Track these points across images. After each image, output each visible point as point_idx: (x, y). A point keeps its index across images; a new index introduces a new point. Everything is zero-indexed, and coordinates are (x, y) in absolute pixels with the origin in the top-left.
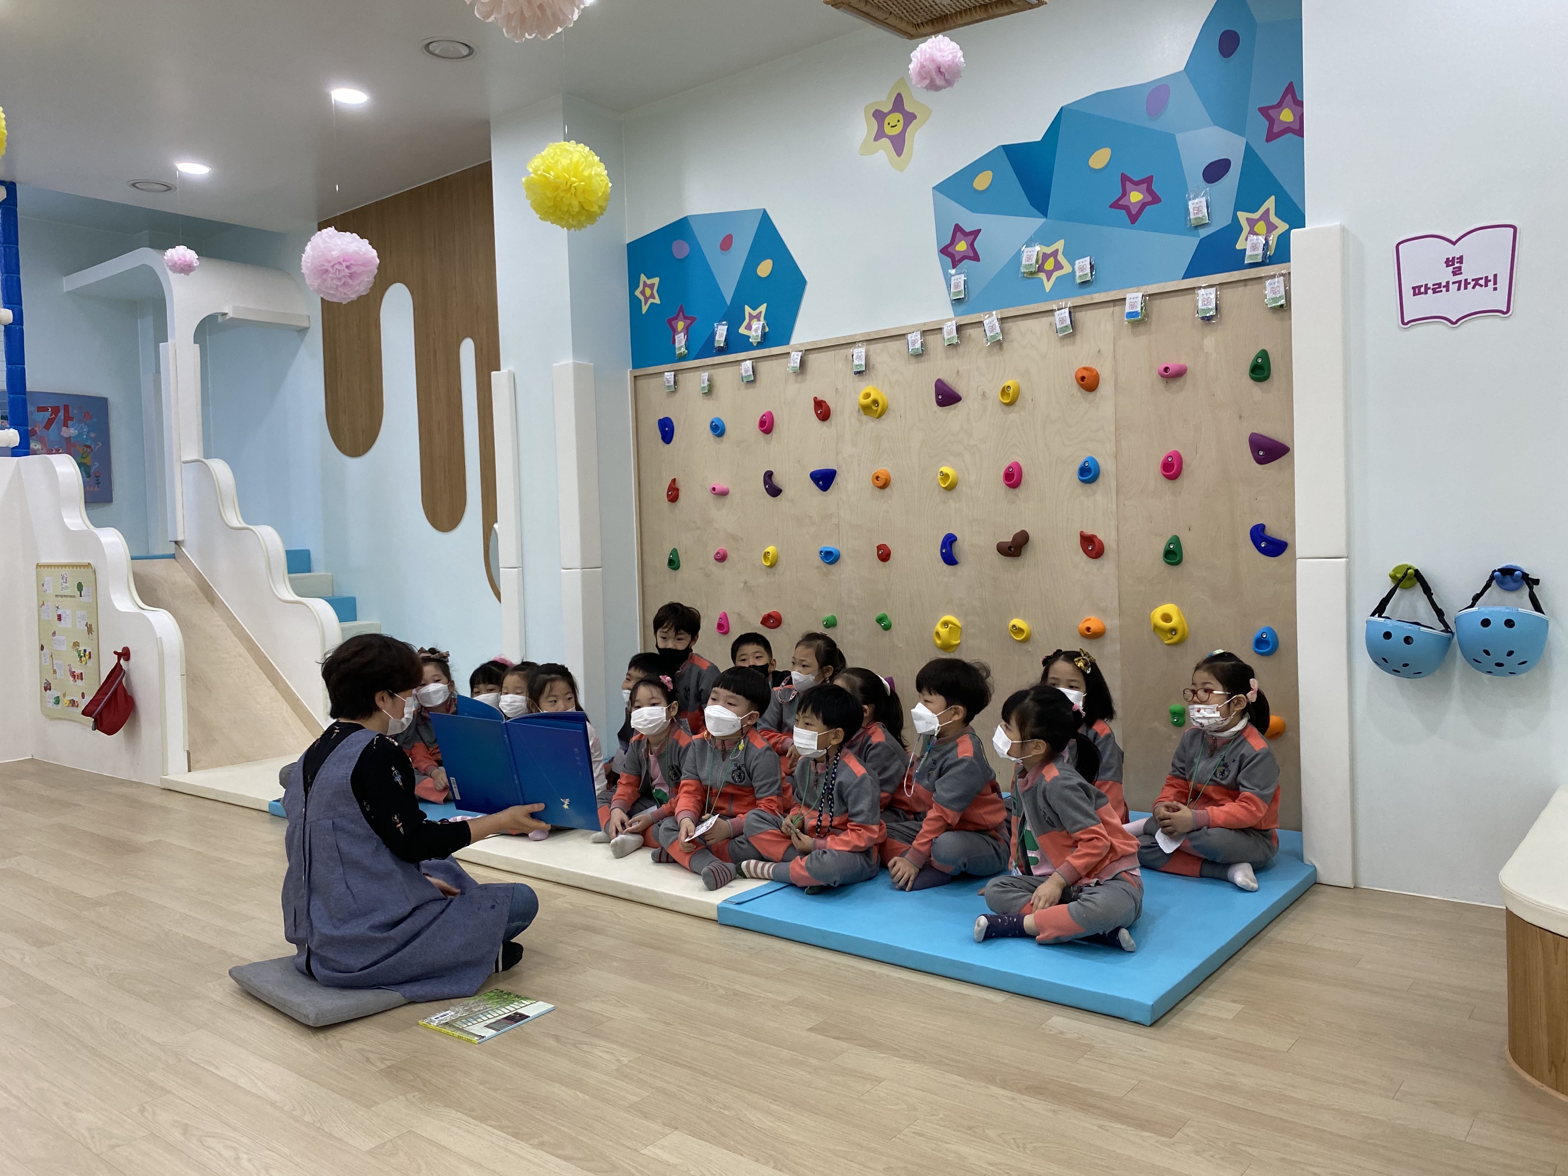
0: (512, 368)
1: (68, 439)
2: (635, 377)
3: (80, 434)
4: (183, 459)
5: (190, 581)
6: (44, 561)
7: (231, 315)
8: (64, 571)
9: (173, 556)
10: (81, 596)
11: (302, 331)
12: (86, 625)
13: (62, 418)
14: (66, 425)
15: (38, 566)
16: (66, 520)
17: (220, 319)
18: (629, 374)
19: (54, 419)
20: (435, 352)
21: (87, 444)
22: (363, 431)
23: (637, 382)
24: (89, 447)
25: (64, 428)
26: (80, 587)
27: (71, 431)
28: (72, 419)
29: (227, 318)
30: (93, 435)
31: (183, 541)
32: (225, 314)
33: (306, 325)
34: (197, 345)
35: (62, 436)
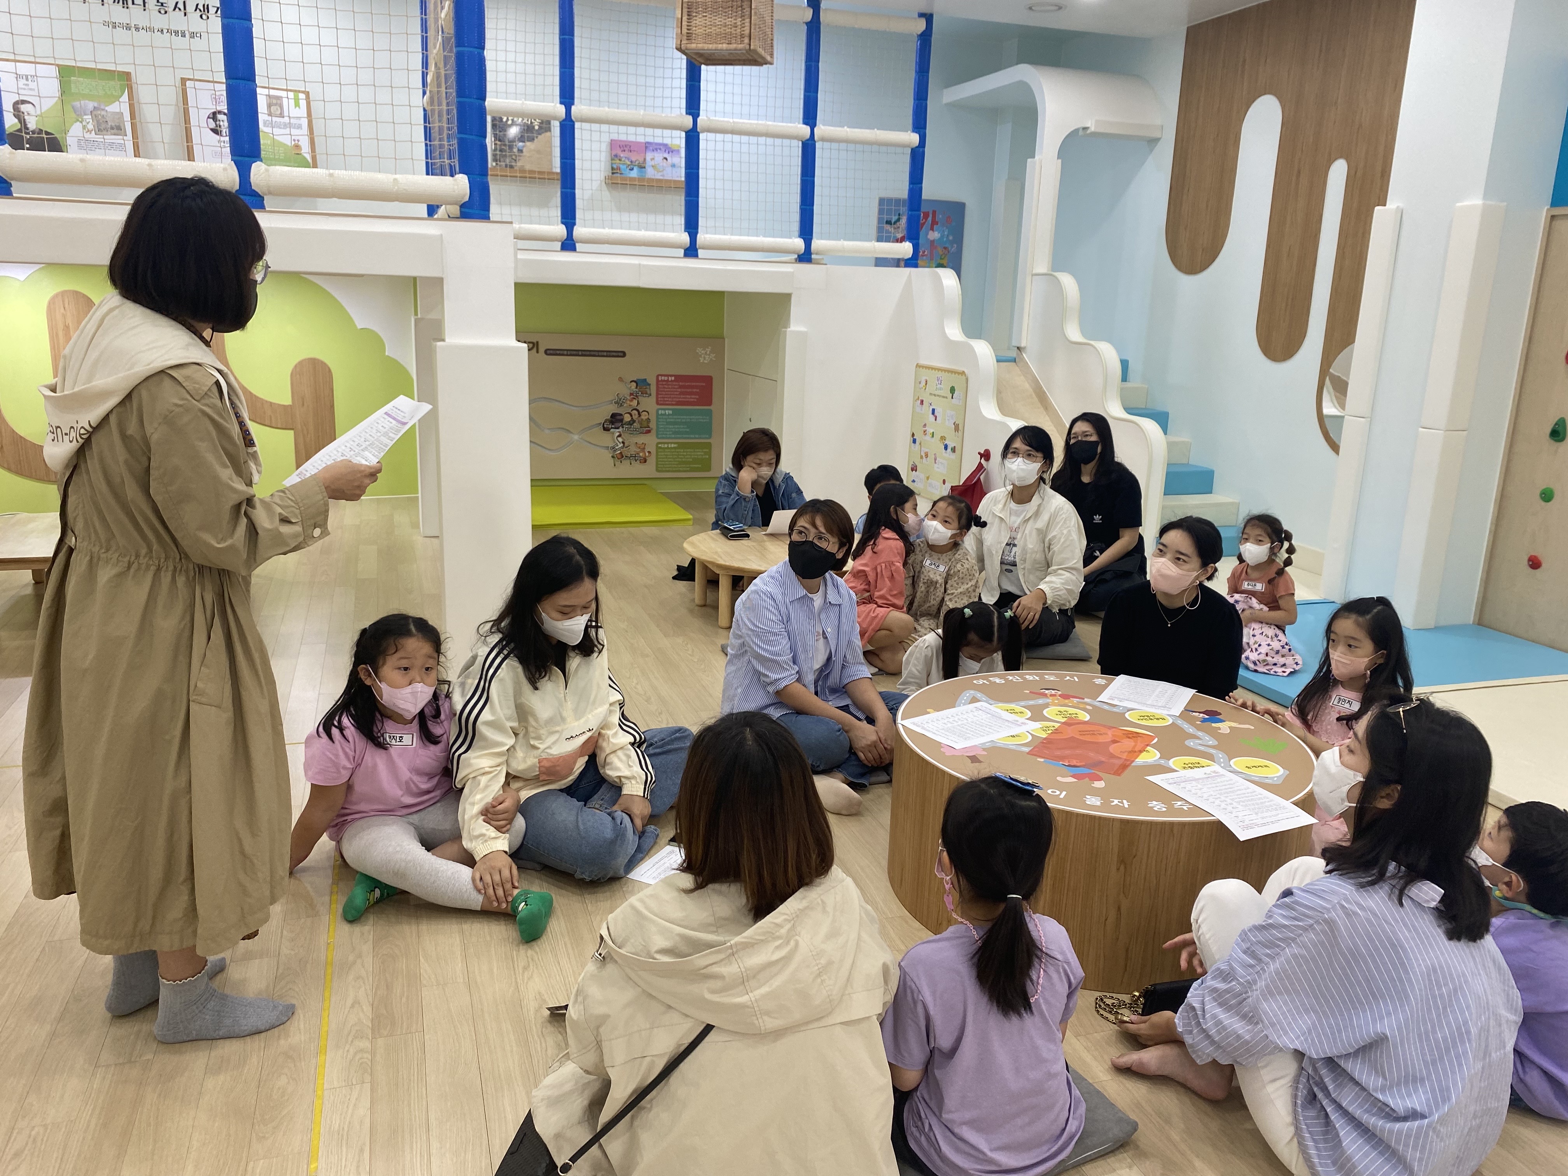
0: (1401, 205)
1: (933, 242)
2: (1553, 217)
3: (942, 236)
4: (1034, 272)
5: (1027, 386)
6: (923, 362)
7: (1093, 129)
8: (940, 374)
9: (1014, 361)
10: (953, 398)
11: (1153, 142)
12: (954, 424)
13: (930, 222)
14: (932, 229)
15: (918, 366)
16: (947, 331)
17: (1081, 133)
18: (1544, 213)
20: (1299, 172)
21: (946, 246)
22: (1203, 250)
23: (1554, 223)
24: (947, 249)
25: (931, 232)
26: (953, 390)
27: (935, 235)
28: (937, 224)
29: (1089, 132)
30: (951, 238)
31: (1024, 348)
32: (1085, 129)
33: (1157, 135)
34: (1060, 161)
35: (929, 239)
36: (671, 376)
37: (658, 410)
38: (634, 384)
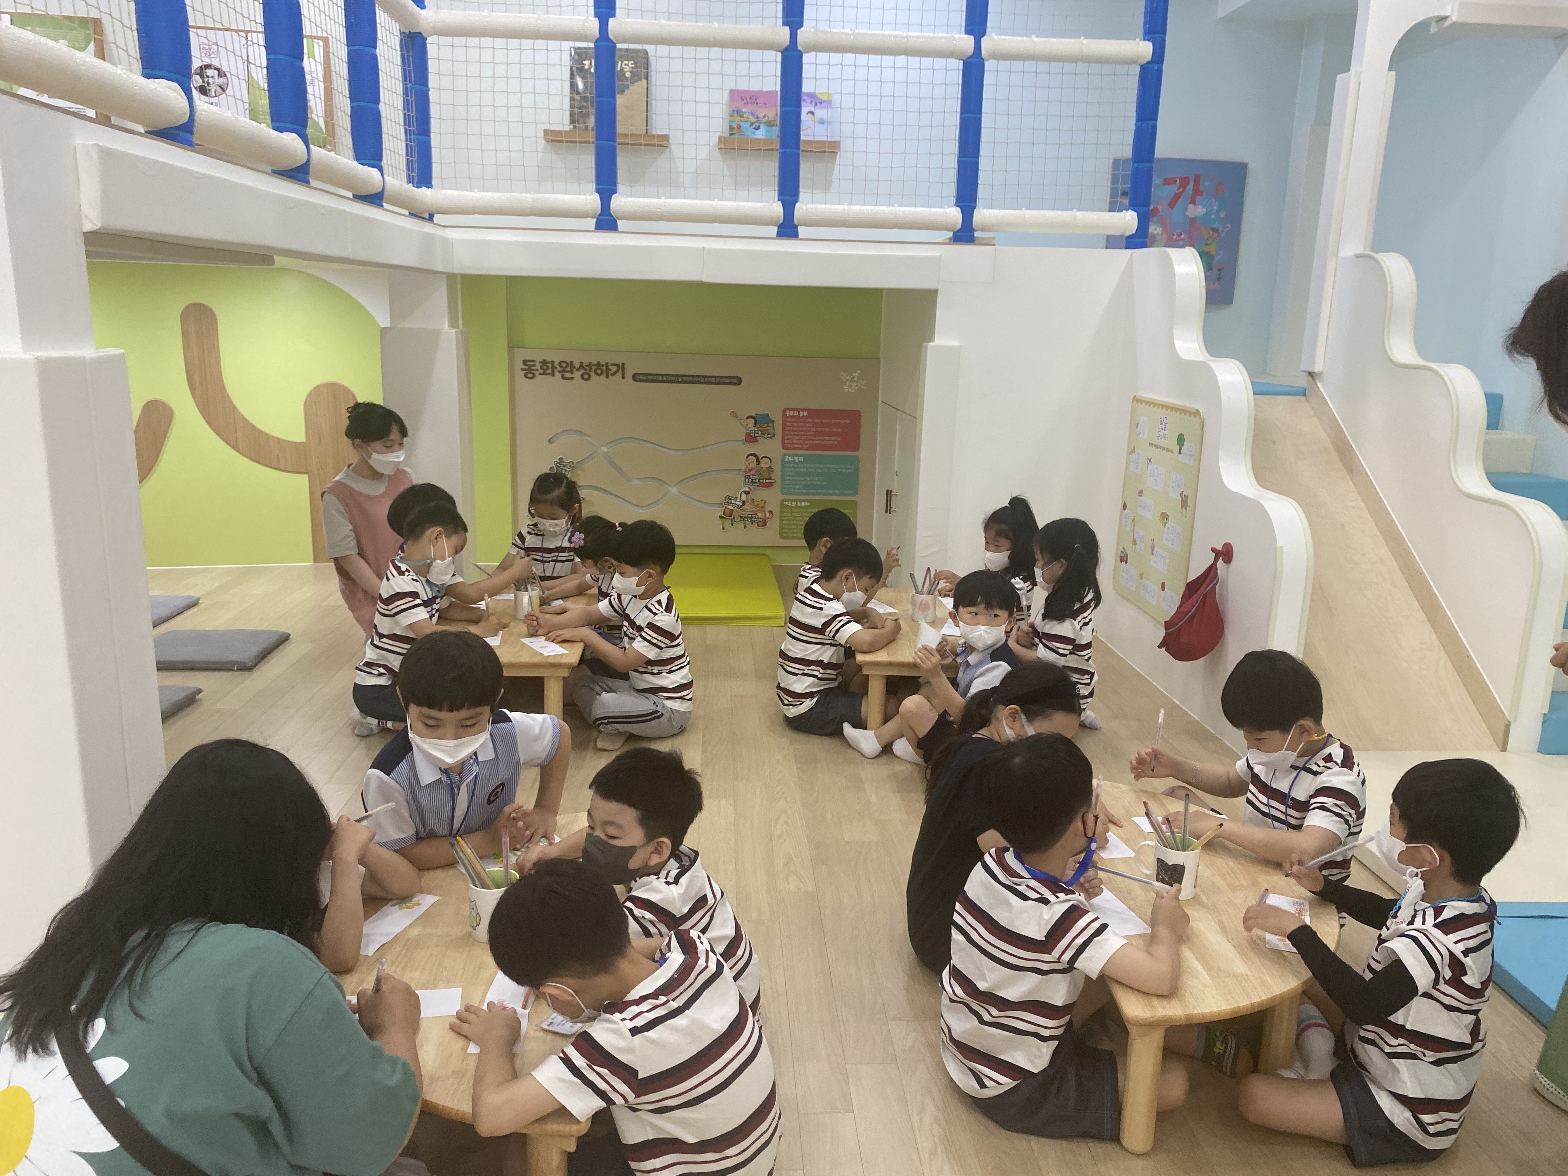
1: (1194, 220)
3: (1208, 213)
4: (1341, 253)
5: (1323, 435)
6: (1143, 394)
7: (1455, 19)
8: (1165, 414)
9: (1303, 393)
10: (1180, 453)
12: (1181, 494)
13: (1191, 192)
14: (1193, 202)
15: (1136, 400)
16: (1178, 344)
19: (1181, 193)
21: (1215, 226)
24: (1215, 230)
25: (1191, 206)
26: (1181, 440)
27: (1197, 211)
28: (1201, 193)
29: (1447, 23)
30: (1222, 214)
31: (1320, 374)
32: (1445, 18)
34: (1393, 73)
35: (1187, 217)
36: (803, 410)
37: (784, 456)
38: (752, 421)
